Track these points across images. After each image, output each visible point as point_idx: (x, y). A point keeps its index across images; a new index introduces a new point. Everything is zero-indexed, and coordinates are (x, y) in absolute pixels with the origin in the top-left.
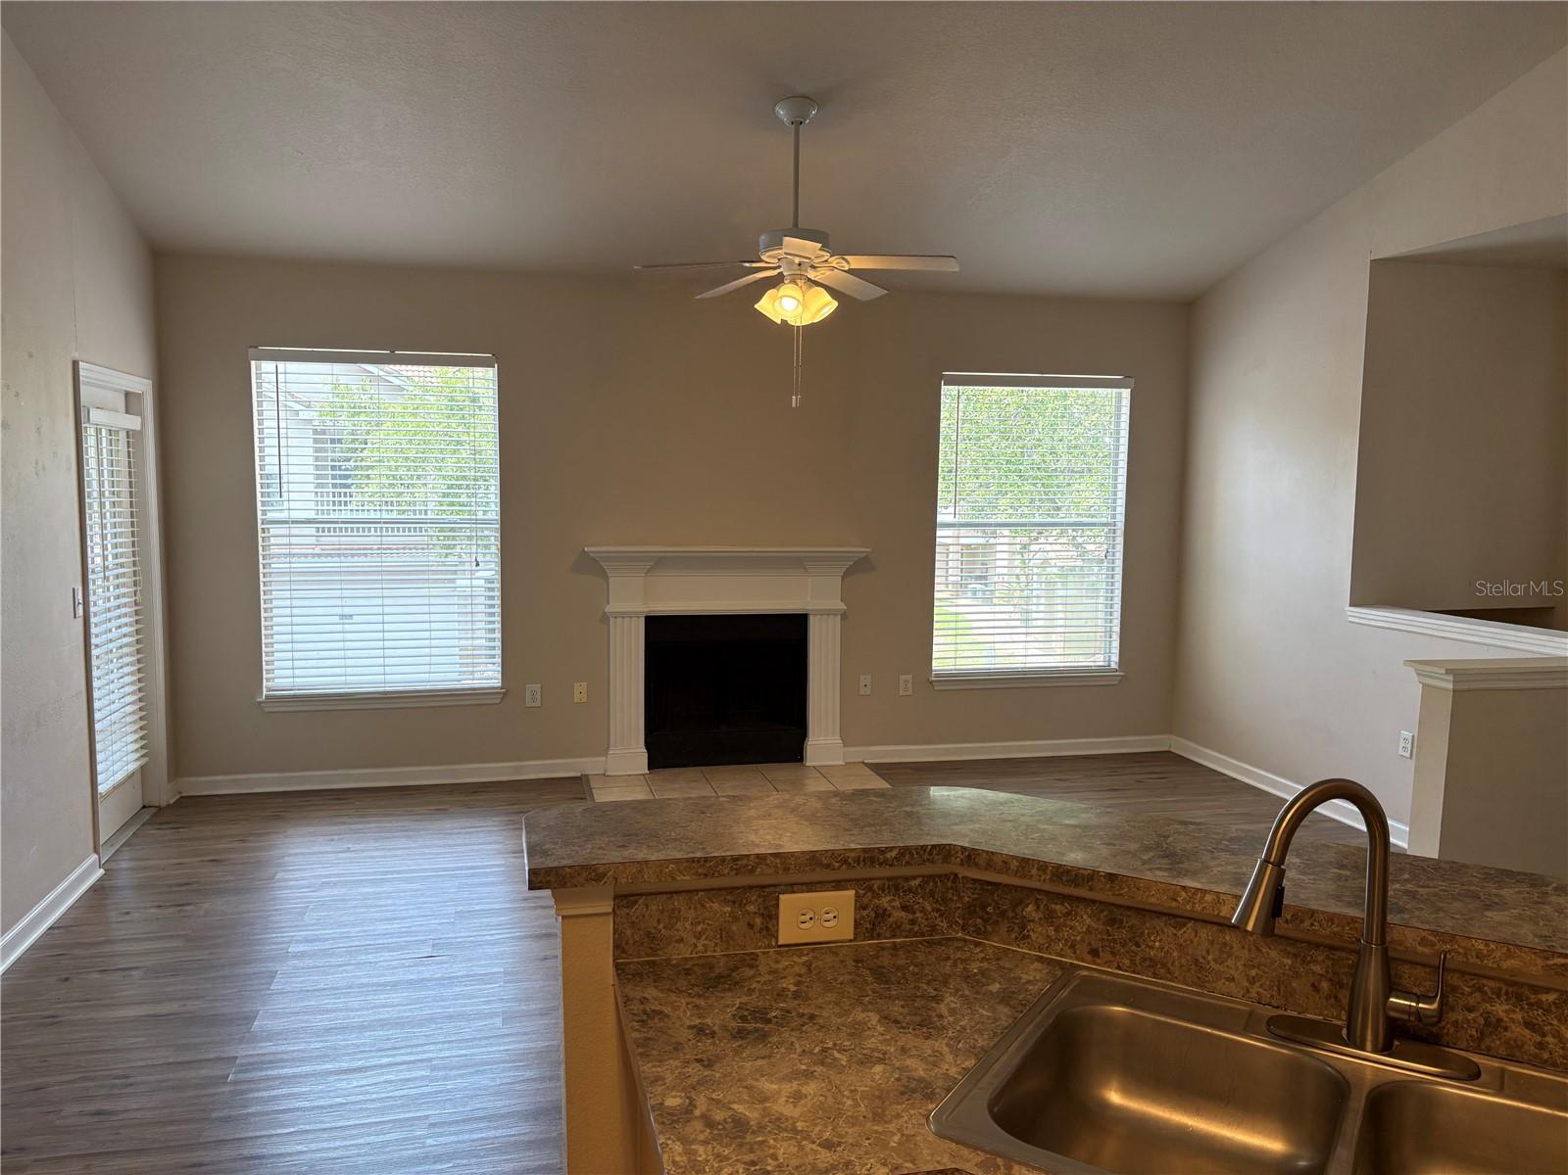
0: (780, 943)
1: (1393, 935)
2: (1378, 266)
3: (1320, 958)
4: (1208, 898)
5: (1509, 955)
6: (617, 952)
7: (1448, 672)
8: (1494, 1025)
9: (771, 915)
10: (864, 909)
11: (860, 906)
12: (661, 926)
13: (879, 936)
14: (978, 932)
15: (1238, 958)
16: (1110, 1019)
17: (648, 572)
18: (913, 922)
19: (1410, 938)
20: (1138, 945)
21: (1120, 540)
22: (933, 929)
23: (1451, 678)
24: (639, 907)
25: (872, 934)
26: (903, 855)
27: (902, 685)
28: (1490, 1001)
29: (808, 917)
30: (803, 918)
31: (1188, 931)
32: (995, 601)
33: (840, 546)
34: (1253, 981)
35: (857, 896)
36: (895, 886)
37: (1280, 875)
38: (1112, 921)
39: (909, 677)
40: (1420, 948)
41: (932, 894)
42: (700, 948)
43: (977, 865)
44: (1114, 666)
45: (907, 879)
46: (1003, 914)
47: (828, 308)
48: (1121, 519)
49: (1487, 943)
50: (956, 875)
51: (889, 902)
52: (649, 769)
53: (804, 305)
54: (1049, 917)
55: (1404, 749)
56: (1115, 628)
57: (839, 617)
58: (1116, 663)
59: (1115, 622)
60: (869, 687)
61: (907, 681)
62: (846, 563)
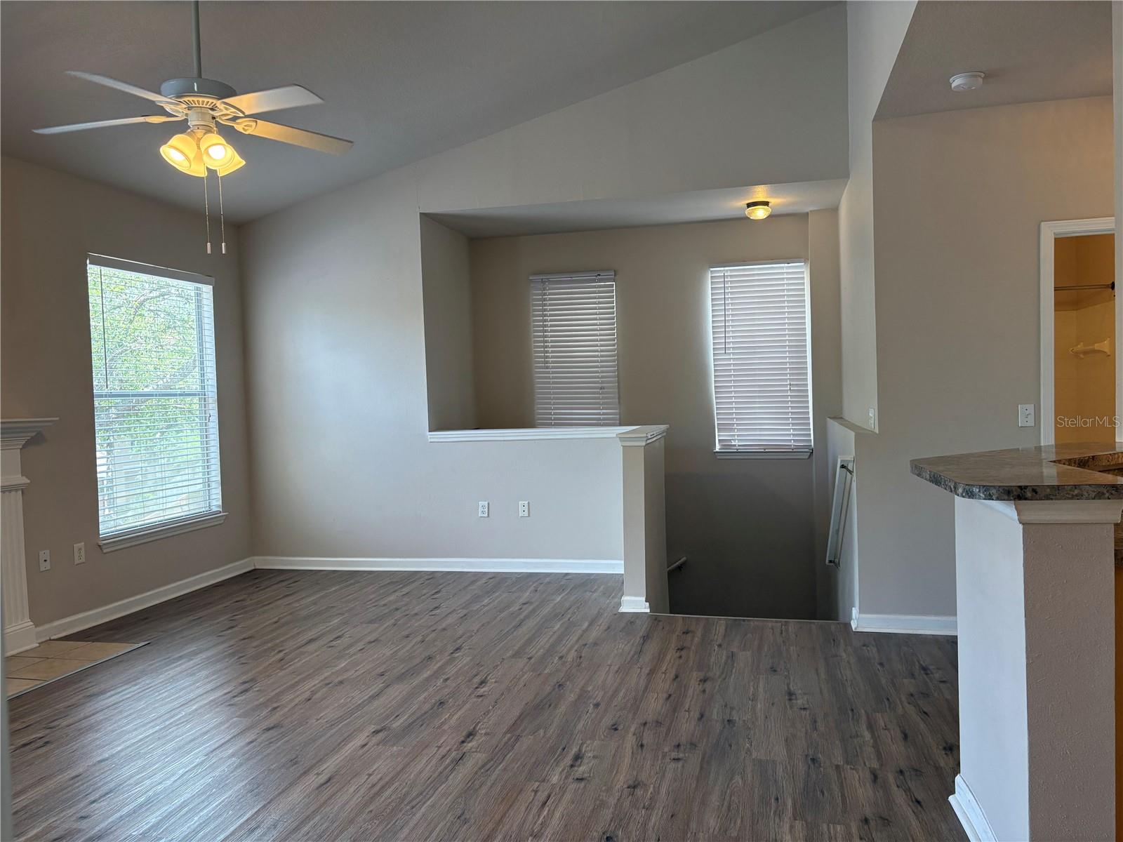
27: (76, 554)
39: (82, 544)
44: (217, 509)
55: (483, 512)
56: (214, 479)
57: (20, 492)
58: (218, 506)
59: (213, 473)
60: (48, 561)
61: (80, 549)
62: (29, 434)
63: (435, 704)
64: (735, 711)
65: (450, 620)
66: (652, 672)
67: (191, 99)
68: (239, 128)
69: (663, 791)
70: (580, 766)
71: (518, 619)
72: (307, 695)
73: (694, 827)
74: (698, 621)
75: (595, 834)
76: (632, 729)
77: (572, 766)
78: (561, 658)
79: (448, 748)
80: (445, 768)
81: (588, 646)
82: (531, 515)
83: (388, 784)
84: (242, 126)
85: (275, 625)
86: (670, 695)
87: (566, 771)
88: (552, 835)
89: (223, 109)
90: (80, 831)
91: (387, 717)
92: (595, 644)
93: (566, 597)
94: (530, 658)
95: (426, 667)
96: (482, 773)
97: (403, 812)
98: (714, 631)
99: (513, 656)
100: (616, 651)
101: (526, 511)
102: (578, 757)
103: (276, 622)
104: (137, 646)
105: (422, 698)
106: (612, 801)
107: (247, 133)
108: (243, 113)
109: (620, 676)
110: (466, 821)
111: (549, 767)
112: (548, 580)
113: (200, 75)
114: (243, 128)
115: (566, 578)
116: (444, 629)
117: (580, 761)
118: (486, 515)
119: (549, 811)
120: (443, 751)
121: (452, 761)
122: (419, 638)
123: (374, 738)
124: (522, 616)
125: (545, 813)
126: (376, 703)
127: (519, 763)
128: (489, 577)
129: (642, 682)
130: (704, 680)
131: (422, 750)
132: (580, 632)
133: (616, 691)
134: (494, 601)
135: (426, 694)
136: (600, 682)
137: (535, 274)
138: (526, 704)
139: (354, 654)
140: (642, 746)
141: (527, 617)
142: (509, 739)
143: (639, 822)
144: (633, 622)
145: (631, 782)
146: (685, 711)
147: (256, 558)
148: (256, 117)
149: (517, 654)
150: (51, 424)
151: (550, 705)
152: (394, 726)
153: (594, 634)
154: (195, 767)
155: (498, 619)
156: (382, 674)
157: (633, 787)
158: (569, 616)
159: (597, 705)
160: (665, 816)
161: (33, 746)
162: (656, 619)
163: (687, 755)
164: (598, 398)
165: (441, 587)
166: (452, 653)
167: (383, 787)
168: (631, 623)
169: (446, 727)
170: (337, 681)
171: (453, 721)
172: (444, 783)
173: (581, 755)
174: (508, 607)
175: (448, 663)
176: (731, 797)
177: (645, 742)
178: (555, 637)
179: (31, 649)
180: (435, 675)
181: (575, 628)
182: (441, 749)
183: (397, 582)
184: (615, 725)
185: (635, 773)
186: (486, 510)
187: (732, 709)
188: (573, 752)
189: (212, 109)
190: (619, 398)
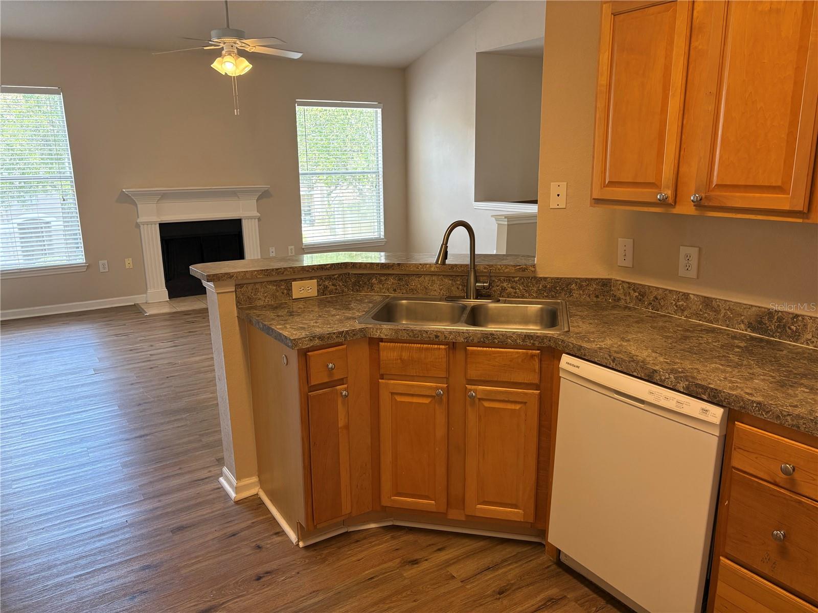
0: (293, 298)
1: (477, 268)
2: (479, 55)
3: (459, 279)
4: (428, 266)
5: (506, 268)
6: (238, 304)
7: (505, 217)
8: (504, 289)
9: (289, 289)
10: (320, 286)
11: (319, 285)
12: (252, 295)
13: (325, 295)
14: (357, 291)
15: (437, 284)
16: (402, 305)
17: (158, 201)
18: (336, 289)
19: (482, 268)
20: (408, 285)
21: (381, 179)
22: (343, 291)
23: (506, 220)
24: (244, 289)
25: (323, 294)
26: (332, 266)
27: (290, 251)
28: (503, 283)
29: (302, 289)
30: (300, 290)
31: (422, 279)
32: (316, 224)
33: (254, 185)
34: (441, 290)
35: (318, 281)
36: (329, 278)
37: (446, 247)
38: (399, 280)
39: (293, 247)
40: (484, 270)
41: (342, 280)
42: (266, 301)
43: (356, 268)
44: (382, 237)
45: (333, 275)
46: (365, 283)
47: (247, 68)
48: (381, 170)
49: (501, 265)
50: (349, 273)
51: (328, 283)
52: (169, 298)
53: (237, 66)
54: (380, 282)
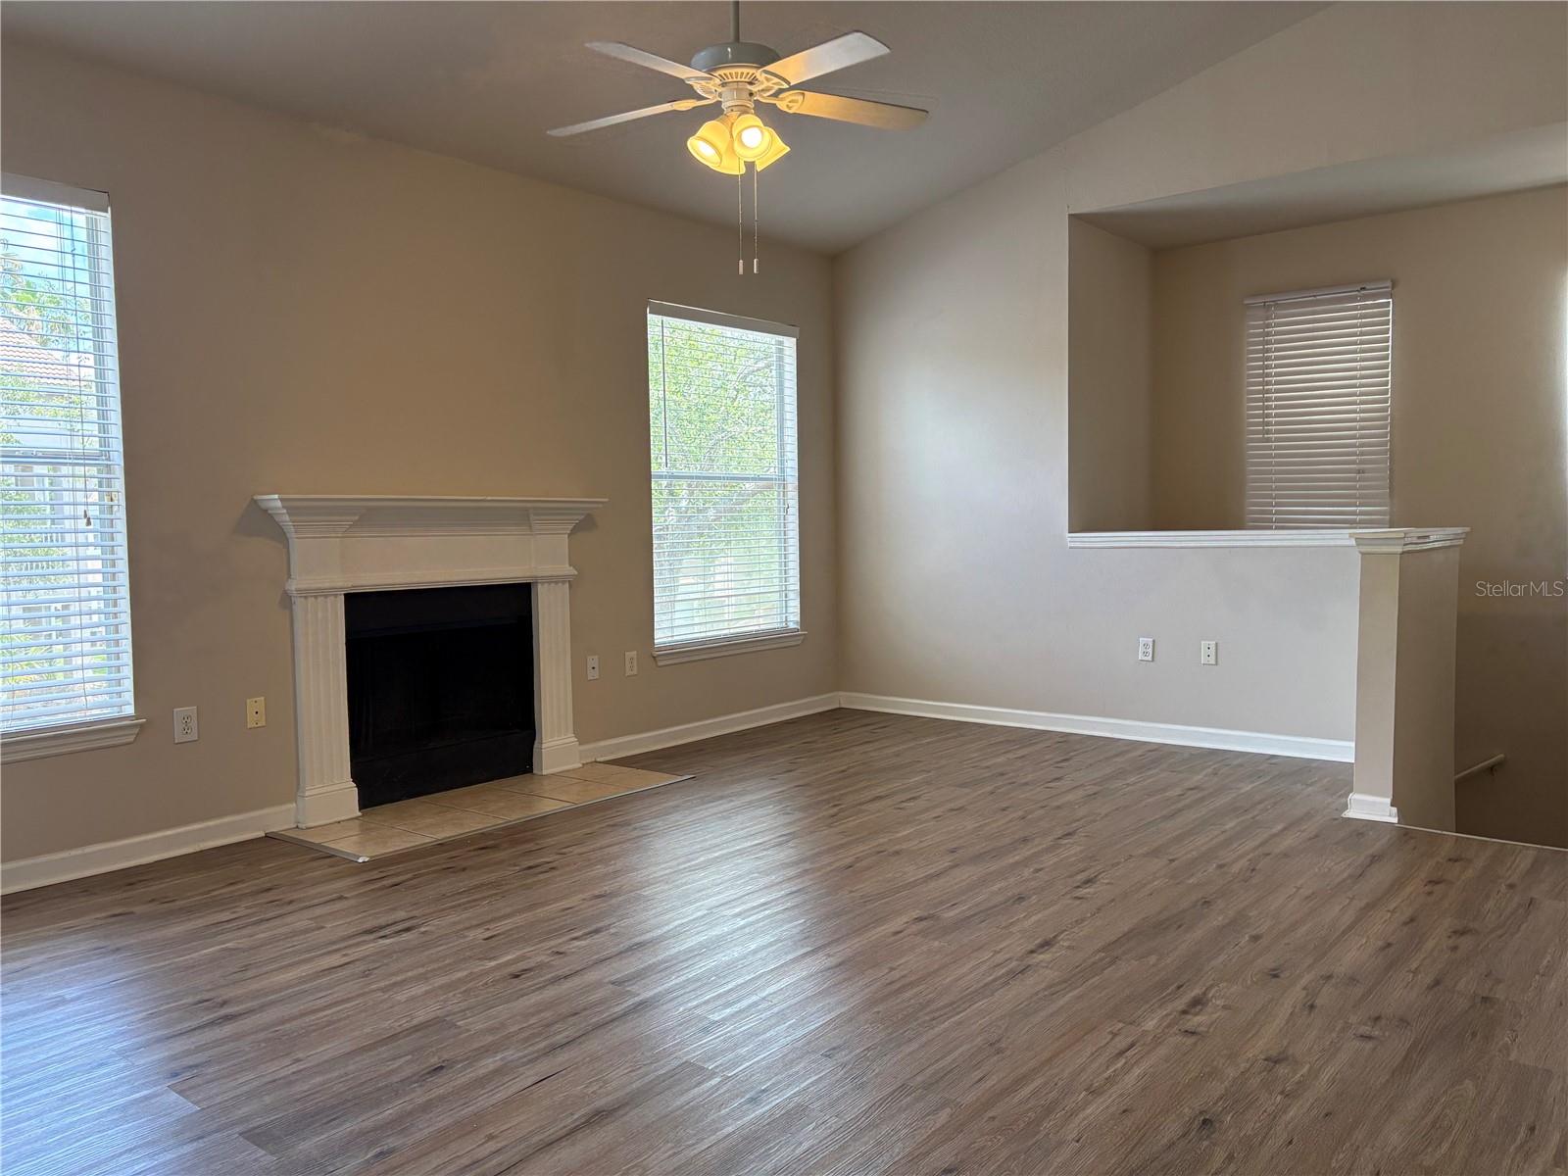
55: (1145, 654)
56: (792, 587)
57: (567, 585)
58: (796, 623)
59: (792, 580)
60: (597, 669)
61: (632, 659)
62: (576, 517)
63: (1010, 898)
64: (1501, 986)
65: (1070, 797)
66: (1371, 906)
67: (727, 71)
68: (782, 105)
69: (1325, 1077)
70: (1196, 1014)
71: (1173, 808)
72: (848, 861)
73: (1360, 1137)
74: (1483, 847)
75: (1186, 1110)
76: (1304, 982)
77: (1184, 1012)
78: (1221, 867)
79: (1008, 956)
80: (995, 980)
81: (1271, 856)
82: (1219, 660)
83: (911, 985)
84: (785, 103)
85: (840, 775)
86: (1389, 945)
87: (1172, 1017)
88: (1118, 1097)
89: (765, 80)
90: (552, 966)
91: (942, 903)
92: (1286, 855)
93: (1261, 786)
94: (1172, 860)
95: (1015, 850)
96: (1045, 996)
97: (920, 1021)
98: (1509, 864)
99: (1146, 855)
100: (1317, 870)
101: (1213, 657)
102: (1198, 1003)
103: (843, 771)
104: (680, 779)
105: (995, 888)
106: (1231, 1072)
107: (791, 112)
108: (788, 83)
109: (1310, 905)
110: (999, 1051)
111: (1147, 1006)
112: (1239, 761)
113: (737, 38)
114: (788, 106)
115: (1269, 761)
116: (1058, 807)
117: (1200, 1007)
118: (1150, 658)
119: (1126, 1063)
120: (1000, 958)
121: (1008, 973)
122: (1020, 813)
123: (914, 926)
124: (1180, 805)
125: (1119, 1065)
126: (932, 885)
127: (1103, 993)
128: (1149, 748)
129: (1348, 918)
130: (1461, 933)
131: (972, 952)
132: (1266, 836)
133: (1294, 927)
134: (1144, 780)
135: (1003, 884)
136: (1272, 908)
137: (1254, 295)
138: (1143, 919)
139: (926, 821)
140: (1312, 1007)
141: (1189, 807)
142: (1101, 960)
143: (1265, 1111)
144: (1362, 834)
145: (1273, 1053)
146: (1409, 971)
147: (841, 693)
148: (805, 87)
149: (1155, 853)
150: (601, 506)
151: (1180, 927)
152: (946, 915)
153: (1288, 842)
154: (694, 920)
155: (1144, 803)
156: (953, 851)
157: (1275, 1061)
158: (1256, 813)
159: (1255, 938)
160: (1315, 1111)
161: (539, 869)
162: (1406, 834)
163: (1387, 1034)
164: (1354, 488)
165: (1072, 754)
166: (1059, 838)
167: (904, 986)
168: (1359, 834)
169: (1014, 929)
170: (891, 850)
171: (1027, 924)
172: (987, 997)
173: (1205, 1000)
174: (1164, 790)
175: (1048, 850)
176: (1444, 1108)
177: (1318, 1002)
178: (1222, 838)
179: (573, 770)
180: (1025, 863)
181: (1258, 831)
182: (998, 956)
183: (1014, 741)
184: (1274, 970)
185: (1285, 1043)
186: (1150, 650)
187: (1499, 981)
188: (1193, 994)
189: (751, 83)
190: (1391, 488)
